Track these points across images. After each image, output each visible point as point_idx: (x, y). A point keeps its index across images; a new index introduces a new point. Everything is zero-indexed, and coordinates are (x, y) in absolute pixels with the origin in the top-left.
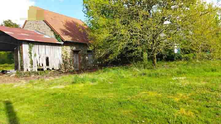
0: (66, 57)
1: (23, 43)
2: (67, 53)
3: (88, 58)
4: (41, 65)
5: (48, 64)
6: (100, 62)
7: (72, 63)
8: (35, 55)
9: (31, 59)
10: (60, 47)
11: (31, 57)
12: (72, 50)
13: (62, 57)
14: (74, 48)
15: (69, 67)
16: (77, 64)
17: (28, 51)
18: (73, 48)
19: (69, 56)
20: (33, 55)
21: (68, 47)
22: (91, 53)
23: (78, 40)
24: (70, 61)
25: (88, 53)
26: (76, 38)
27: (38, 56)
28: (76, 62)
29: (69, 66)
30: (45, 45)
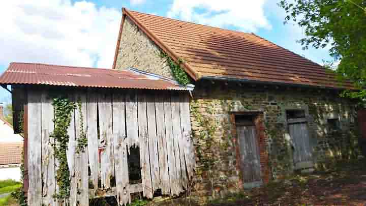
0: (209, 141)
1: (29, 97)
2: (213, 123)
3: (293, 139)
4: (106, 183)
5: (135, 176)
6: (339, 153)
7: (234, 163)
8: (82, 144)
9: (64, 163)
10: (185, 106)
11: (60, 153)
12: (229, 113)
13: (195, 140)
14: (238, 106)
15: (224, 181)
16: (252, 166)
17: (51, 128)
18: (233, 103)
19: (218, 137)
20: (72, 144)
21: (213, 102)
22: (300, 120)
23: (249, 74)
24: (225, 157)
25: (291, 120)
26: (243, 69)
27: (93, 145)
28: (250, 157)
29: (222, 176)
30: (124, 101)
